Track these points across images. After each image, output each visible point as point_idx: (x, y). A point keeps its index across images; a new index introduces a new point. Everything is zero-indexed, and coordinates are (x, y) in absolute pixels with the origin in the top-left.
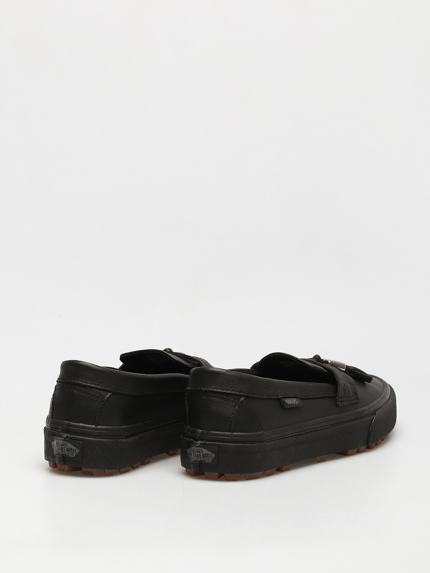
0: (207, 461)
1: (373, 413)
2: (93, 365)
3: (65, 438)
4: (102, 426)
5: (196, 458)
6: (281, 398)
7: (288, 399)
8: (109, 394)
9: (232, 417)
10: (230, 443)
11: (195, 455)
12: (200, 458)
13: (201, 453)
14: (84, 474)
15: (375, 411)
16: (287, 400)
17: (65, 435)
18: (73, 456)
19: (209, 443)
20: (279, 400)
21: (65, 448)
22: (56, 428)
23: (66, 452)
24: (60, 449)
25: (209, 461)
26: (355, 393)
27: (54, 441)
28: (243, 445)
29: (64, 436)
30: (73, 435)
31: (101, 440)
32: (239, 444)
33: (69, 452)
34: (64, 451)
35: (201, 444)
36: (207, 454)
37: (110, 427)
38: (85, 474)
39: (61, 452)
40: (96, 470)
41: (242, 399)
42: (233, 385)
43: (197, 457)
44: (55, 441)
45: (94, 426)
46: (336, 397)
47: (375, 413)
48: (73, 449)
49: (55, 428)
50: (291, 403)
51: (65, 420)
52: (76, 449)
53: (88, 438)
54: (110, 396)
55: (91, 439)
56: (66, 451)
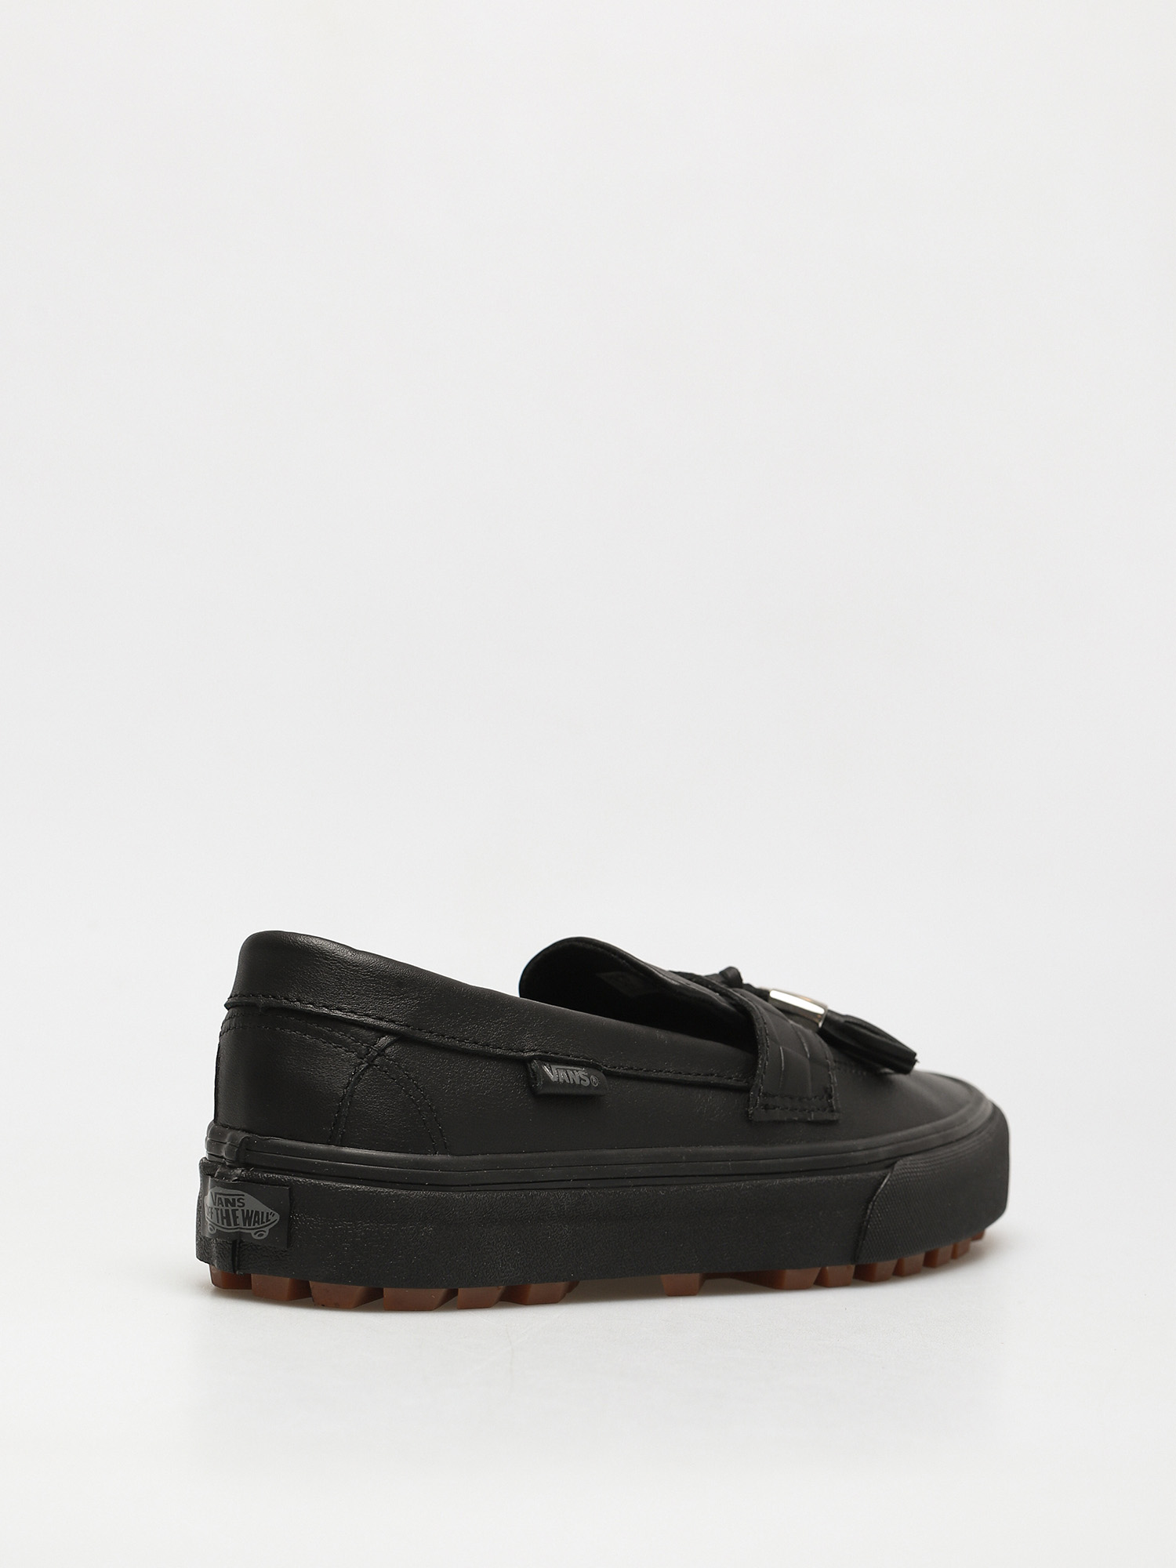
0: (255, 1234)
1: (887, 1162)
5: (223, 1224)
6: (531, 1059)
7: (554, 1067)
9: (344, 1095)
10: (328, 1181)
11: (219, 1212)
12: (235, 1224)
13: (240, 1209)
15: (895, 1157)
16: (550, 1069)
19: (265, 1175)
20: (524, 1063)
25: (262, 1235)
26: (826, 1091)
28: (372, 1189)
32: (359, 1185)
35: (240, 1178)
36: (257, 1212)
41: (384, 1040)
42: (357, 993)
43: (225, 1221)
46: (747, 1090)
47: (891, 1166)
50: (565, 1081)
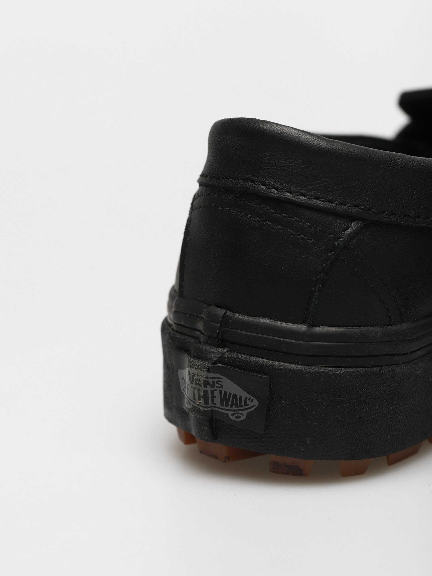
0: (232, 415)
2: (302, 134)
3: (214, 363)
4: (330, 326)
8: (354, 226)
14: (275, 472)
17: (216, 353)
18: (240, 417)
21: (217, 394)
22: (191, 329)
23: (218, 404)
24: (199, 394)
27: (183, 368)
29: (213, 355)
30: (239, 352)
31: (327, 370)
33: (227, 406)
34: (212, 401)
37: (355, 330)
38: (278, 473)
39: (203, 404)
40: (313, 461)
44: (187, 369)
45: (303, 328)
48: (241, 397)
49: (188, 327)
51: (217, 306)
52: (249, 396)
53: (286, 365)
54: (356, 233)
55: (295, 367)
56: (217, 400)
